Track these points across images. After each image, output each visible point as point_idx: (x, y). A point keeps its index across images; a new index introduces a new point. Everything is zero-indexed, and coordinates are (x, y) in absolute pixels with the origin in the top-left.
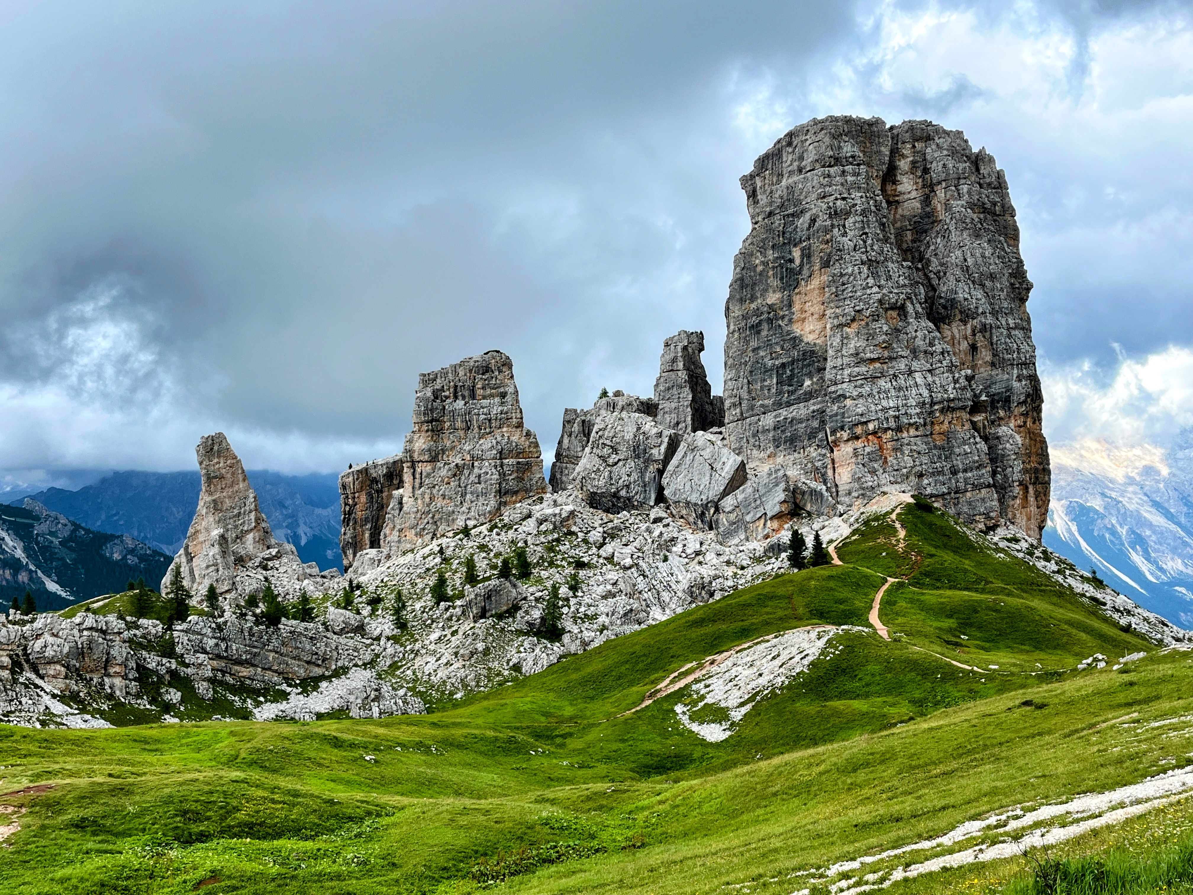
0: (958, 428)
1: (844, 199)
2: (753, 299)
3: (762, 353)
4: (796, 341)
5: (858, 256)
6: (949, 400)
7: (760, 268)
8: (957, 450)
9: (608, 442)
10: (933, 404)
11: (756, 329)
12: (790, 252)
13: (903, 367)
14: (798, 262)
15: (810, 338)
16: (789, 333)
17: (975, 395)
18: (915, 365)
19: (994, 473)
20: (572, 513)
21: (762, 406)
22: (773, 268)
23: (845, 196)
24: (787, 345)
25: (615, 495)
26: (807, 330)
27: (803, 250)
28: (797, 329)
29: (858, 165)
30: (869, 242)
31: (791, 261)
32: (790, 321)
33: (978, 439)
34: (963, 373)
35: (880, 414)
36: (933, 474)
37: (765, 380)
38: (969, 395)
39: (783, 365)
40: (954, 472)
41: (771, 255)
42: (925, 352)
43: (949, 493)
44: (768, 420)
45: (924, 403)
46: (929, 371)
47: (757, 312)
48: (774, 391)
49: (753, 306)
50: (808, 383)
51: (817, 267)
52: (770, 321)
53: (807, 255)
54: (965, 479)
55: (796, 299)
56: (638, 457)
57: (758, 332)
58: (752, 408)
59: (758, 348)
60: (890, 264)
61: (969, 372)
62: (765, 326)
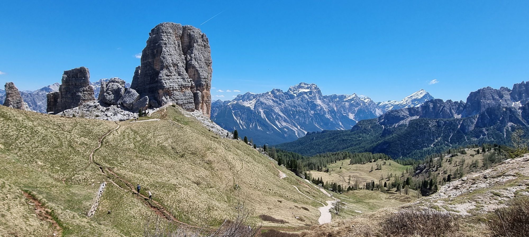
0: (187, 90)
1: (166, 41)
2: (146, 60)
3: (147, 72)
4: (154, 70)
5: (167, 53)
6: (185, 85)
7: (148, 54)
8: (186, 95)
9: (110, 89)
10: (181, 85)
11: (146, 66)
12: (154, 51)
13: (176, 77)
14: (155, 53)
15: (157, 70)
16: (153, 68)
17: (192, 84)
18: (179, 77)
19: (195, 100)
20: (98, 105)
21: (147, 84)
22: (150, 54)
23: (167, 40)
24: (152, 71)
25: (110, 101)
26: (157, 68)
27: (156, 50)
28: (155, 67)
29: (171, 34)
30: (171, 50)
31: (154, 53)
32: (154, 66)
33: (192, 93)
34: (190, 79)
35: (169, 87)
36: (180, 100)
37: (147, 78)
38: (190, 84)
39: (151, 75)
40: (185, 99)
41: (150, 51)
42: (181, 75)
43: (183, 104)
44: (148, 87)
45: (179, 85)
46: (181, 78)
47: (146, 63)
48: (149, 80)
49: (146, 62)
50: (156, 79)
51: (159, 55)
52: (149, 65)
53: (157, 51)
54: (188, 101)
55: (155, 61)
56: (116, 93)
57: (147, 67)
58: (144, 84)
59: (146, 71)
60: (175, 55)
61: (191, 79)
62: (148, 66)
